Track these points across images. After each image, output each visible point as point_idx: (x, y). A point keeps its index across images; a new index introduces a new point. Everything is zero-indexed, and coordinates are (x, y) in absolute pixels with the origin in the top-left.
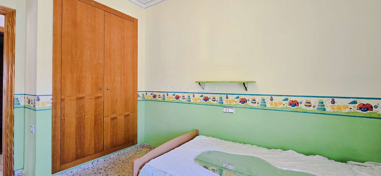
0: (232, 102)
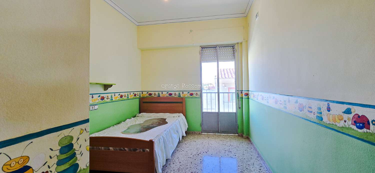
0: (96, 100)
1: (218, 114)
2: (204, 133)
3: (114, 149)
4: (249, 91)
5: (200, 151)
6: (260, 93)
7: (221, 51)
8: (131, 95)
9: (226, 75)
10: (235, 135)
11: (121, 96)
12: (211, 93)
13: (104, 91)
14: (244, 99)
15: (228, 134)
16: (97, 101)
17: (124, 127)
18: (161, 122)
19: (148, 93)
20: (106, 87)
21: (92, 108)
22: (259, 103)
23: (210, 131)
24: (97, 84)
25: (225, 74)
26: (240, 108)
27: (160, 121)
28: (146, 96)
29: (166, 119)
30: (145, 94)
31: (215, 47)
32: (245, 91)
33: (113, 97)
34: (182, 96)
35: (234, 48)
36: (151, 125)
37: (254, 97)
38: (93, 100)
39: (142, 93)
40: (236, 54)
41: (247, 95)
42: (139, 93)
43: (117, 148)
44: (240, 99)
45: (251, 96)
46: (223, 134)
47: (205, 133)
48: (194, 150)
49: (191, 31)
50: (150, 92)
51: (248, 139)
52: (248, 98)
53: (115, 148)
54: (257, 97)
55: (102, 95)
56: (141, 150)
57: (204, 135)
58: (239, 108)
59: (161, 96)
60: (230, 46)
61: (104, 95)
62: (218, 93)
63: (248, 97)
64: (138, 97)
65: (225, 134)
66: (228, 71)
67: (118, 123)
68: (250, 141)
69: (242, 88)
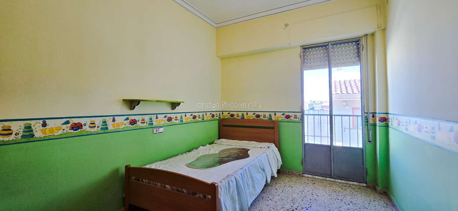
0: (161, 121)
1: (330, 148)
2: (306, 175)
3: (170, 188)
4: (388, 113)
5: (297, 205)
6: (413, 119)
7: (336, 52)
8: (207, 115)
9: (349, 89)
10: (361, 184)
11: (194, 117)
12: (321, 115)
13: (172, 110)
14: (378, 128)
15: (348, 182)
16: (163, 122)
17: (193, 157)
18: (241, 155)
19: (229, 113)
20: (174, 105)
21: (157, 130)
22: (409, 135)
23: (317, 173)
24: (157, 101)
25: (346, 88)
26: (371, 141)
27: (240, 152)
28: (227, 117)
29: (249, 151)
30: (226, 115)
31: (325, 46)
32: (379, 114)
33: (184, 117)
34: (273, 119)
35: (358, 44)
36: (226, 157)
37: (399, 124)
38: (158, 122)
39: (223, 114)
40: (363, 53)
41: (385, 120)
42: (218, 113)
43: (174, 188)
44: (371, 127)
45: (393, 123)
46: (339, 181)
47: (309, 176)
48: (288, 201)
49: (286, 25)
50: (232, 113)
51: (387, 195)
52: (387, 126)
53: (172, 187)
54: (406, 126)
55: (168, 116)
56: (201, 195)
57: (306, 177)
58: (369, 141)
59: (245, 118)
60: (352, 42)
61: (172, 116)
62: (331, 116)
63: (388, 124)
64: (217, 118)
65: (343, 181)
66: (352, 83)
67: (189, 151)
68: (390, 200)
69: (375, 109)
